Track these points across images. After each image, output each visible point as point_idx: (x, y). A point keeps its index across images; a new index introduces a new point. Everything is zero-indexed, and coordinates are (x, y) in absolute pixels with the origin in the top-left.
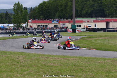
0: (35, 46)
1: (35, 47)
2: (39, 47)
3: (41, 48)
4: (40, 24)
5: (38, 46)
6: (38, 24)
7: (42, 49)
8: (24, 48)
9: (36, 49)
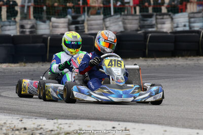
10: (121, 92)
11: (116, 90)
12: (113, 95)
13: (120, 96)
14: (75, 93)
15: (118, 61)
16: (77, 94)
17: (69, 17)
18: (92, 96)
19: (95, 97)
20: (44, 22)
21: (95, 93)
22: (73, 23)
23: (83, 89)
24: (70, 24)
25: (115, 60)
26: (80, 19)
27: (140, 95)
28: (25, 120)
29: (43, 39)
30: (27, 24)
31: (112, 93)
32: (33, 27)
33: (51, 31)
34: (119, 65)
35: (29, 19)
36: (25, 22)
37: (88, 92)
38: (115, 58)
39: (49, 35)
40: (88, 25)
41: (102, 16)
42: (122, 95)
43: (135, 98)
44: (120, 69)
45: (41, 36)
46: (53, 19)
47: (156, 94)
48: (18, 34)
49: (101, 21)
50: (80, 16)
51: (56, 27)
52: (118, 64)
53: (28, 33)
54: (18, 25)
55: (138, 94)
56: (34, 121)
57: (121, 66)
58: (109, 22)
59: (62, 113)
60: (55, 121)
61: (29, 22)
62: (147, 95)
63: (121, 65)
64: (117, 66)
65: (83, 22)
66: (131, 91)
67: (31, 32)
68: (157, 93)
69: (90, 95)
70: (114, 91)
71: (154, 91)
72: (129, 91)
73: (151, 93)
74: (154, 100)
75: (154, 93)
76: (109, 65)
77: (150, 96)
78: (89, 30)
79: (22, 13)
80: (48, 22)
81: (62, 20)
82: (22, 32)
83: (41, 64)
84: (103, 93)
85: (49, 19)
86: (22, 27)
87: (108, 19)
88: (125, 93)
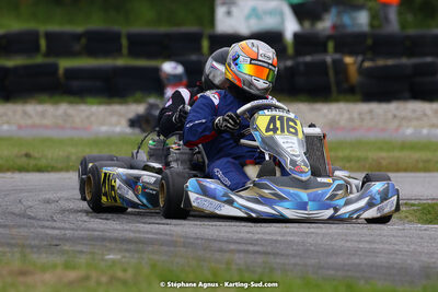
10: (304, 195)
11: (292, 190)
12: (286, 204)
13: (303, 206)
14: (193, 196)
15: (289, 119)
16: (197, 199)
18: (235, 204)
19: (241, 207)
21: (241, 197)
23: (213, 186)
25: (281, 118)
27: (347, 203)
31: (282, 199)
34: (291, 130)
37: (225, 195)
38: (281, 114)
42: (306, 203)
43: (336, 210)
44: (294, 139)
47: (382, 202)
52: (289, 127)
55: (342, 202)
57: (296, 134)
62: (363, 203)
63: (296, 129)
64: (289, 131)
66: (326, 193)
68: (385, 196)
69: (231, 202)
70: (289, 194)
71: (379, 192)
72: (323, 194)
73: (372, 198)
74: (379, 215)
75: (378, 197)
76: (268, 130)
77: (370, 205)
84: (261, 196)
88: (314, 199)
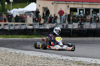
0: (58, 44)
1: (58, 47)
2: (65, 47)
3: (71, 48)
4: (78, 6)
5: (64, 44)
6: (72, 6)
7: (72, 50)
8: (36, 48)
9: (59, 50)
17: (79, 23)
20: (71, 24)
22: (80, 25)
24: (79, 25)
26: (82, 24)
28: (63, 57)
29: (70, 30)
30: (65, 25)
32: (66, 26)
33: (73, 27)
35: (65, 23)
36: (64, 24)
39: (72, 29)
40: (85, 26)
41: (90, 23)
45: (69, 29)
46: (73, 23)
48: (62, 28)
49: (89, 24)
50: (82, 23)
51: (74, 26)
53: (65, 28)
54: (62, 25)
56: (66, 57)
58: (92, 25)
59: (75, 55)
60: (73, 57)
61: (65, 24)
65: (83, 24)
67: (66, 27)
78: (85, 27)
79: (63, 21)
80: (72, 24)
81: (76, 24)
82: (63, 27)
83: (69, 38)
85: (72, 23)
86: (63, 25)
87: (91, 24)
